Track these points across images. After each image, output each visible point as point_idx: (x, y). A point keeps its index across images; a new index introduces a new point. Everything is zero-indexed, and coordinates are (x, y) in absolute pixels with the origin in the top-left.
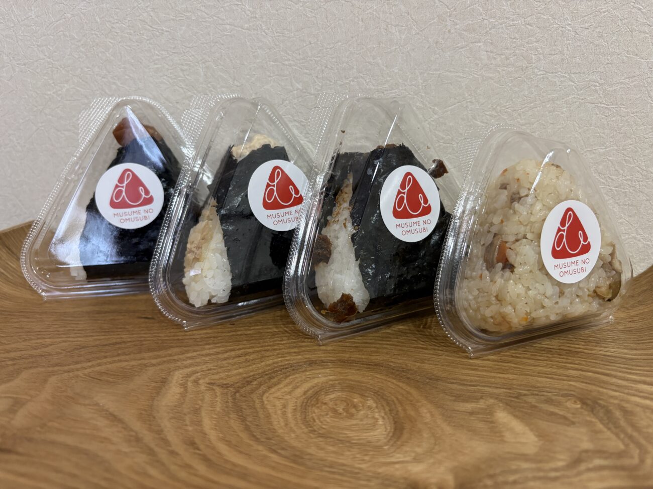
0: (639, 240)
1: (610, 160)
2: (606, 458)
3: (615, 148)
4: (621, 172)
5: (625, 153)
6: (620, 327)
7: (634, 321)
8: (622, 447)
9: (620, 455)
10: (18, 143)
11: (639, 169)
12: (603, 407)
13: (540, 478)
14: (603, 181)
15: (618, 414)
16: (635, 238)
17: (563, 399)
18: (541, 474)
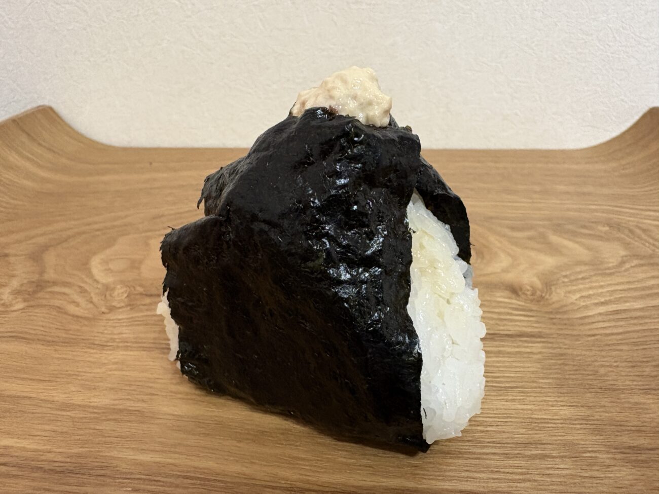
0: (626, 102)
1: (610, 28)
2: (641, 259)
3: (616, 15)
4: (618, 38)
5: (623, 20)
6: (616, 174)
7: (626, 169)
8: (650, 252)
9: (651, 256)
10: (10, 19)
11: (633, 35)
12: (626, 228)
13: (600, 274)
14: (602, 47)
15: (638, 231)
16: (622, 100)
17: (593, 225)
18: (600, 272)
